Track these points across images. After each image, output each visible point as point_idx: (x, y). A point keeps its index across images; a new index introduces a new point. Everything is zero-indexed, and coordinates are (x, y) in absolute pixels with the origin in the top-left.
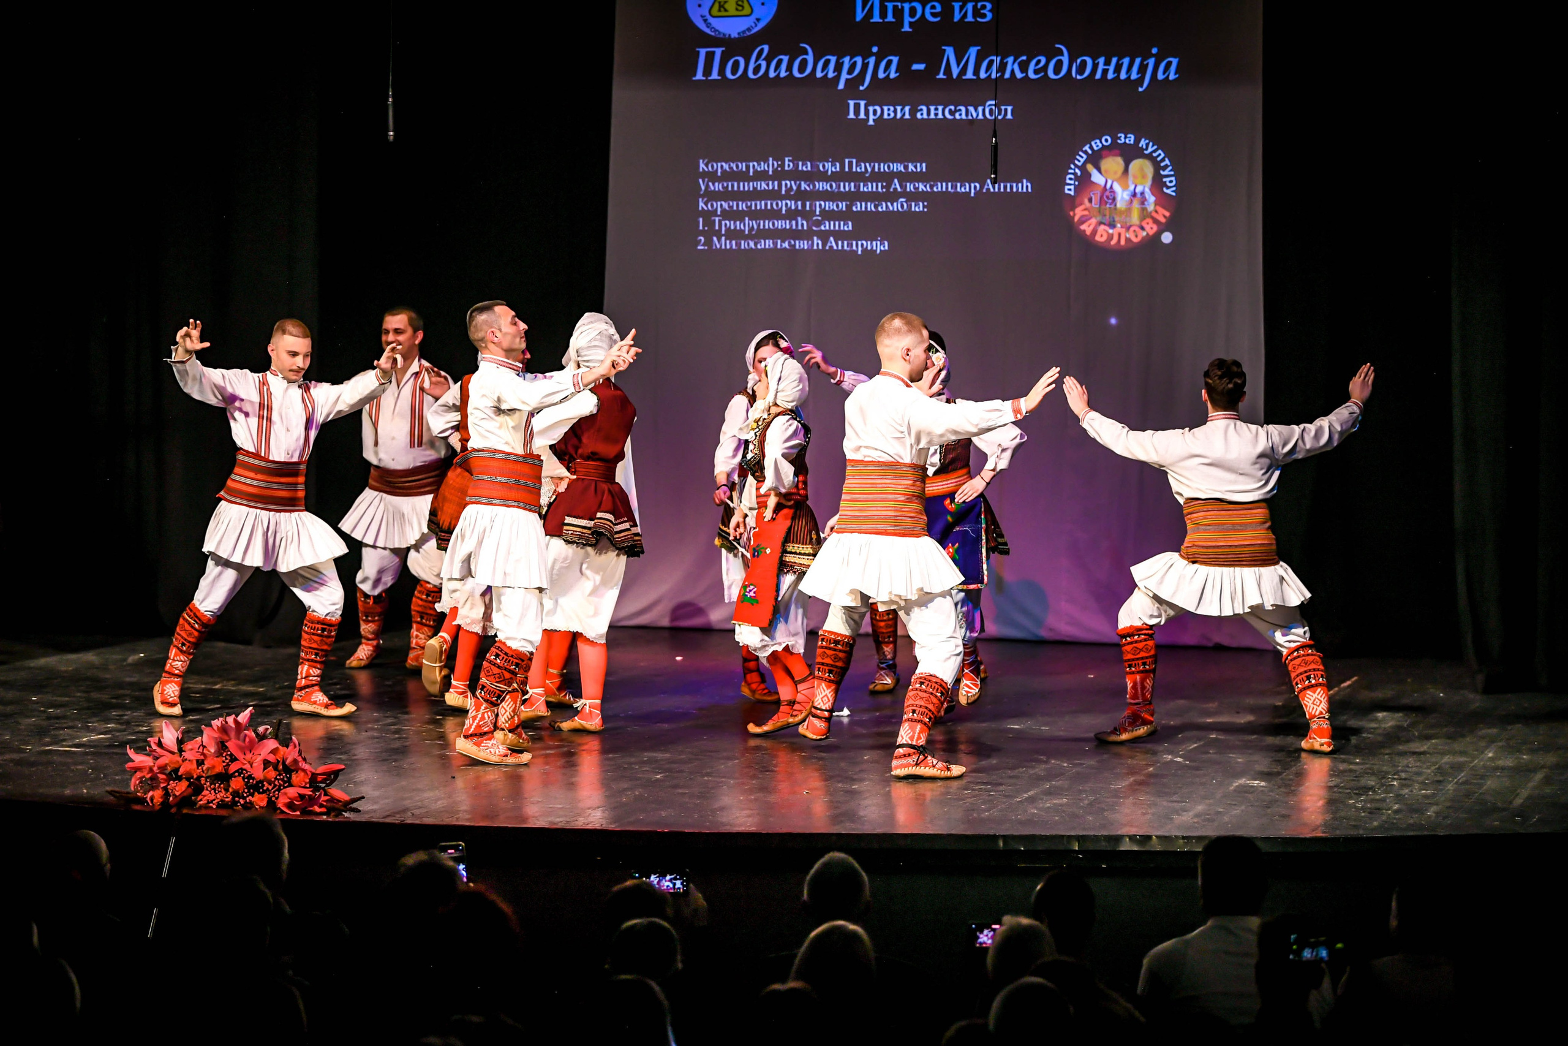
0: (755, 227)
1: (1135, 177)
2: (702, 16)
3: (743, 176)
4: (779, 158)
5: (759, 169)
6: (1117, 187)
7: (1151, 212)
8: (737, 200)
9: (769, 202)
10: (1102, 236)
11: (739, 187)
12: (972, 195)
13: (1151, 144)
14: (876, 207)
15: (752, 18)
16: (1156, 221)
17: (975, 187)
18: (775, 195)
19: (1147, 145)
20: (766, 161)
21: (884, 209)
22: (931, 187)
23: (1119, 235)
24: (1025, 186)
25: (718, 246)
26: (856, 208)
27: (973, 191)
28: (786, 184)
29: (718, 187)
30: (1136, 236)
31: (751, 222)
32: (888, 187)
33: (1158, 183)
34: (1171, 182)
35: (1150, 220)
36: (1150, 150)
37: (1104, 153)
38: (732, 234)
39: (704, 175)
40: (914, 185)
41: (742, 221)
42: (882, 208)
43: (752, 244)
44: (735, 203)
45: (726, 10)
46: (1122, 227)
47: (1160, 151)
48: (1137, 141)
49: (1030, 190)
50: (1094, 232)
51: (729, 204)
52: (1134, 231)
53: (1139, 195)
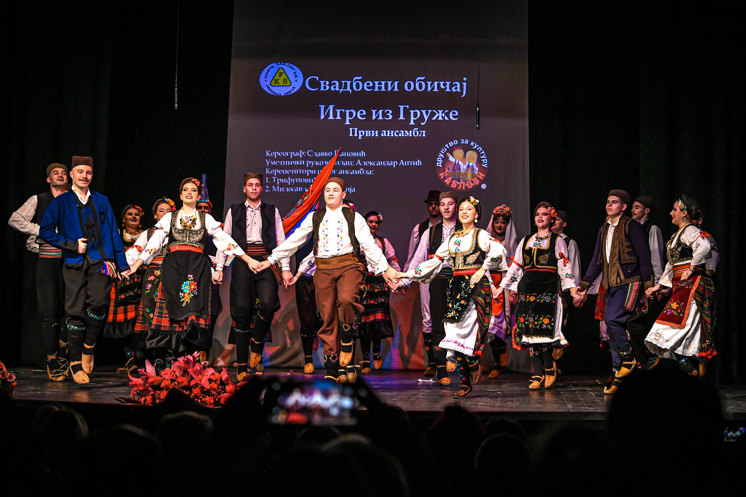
0: (294, 182)
1: (469, 159)
2: (267, 86)
3: (287, 158)
4: (305, 150)
5: (295, 155)
6: (460, 163)
7: (476, 175)
8: (285, 169)
9: (300, 170)
10: (454, 185)
11: (285, 163)
12: (394, 167)
13: (476, 144)
14: (349, 172)
15: (291, 87)
16: (478, 179)
17: (395, 163)
18: (303, 167)
19: (474, 145)
20: (299, 152)
21: (353, 173)
22: (375, 164)
23: (462, 185)
24: (419, 163)
25: (275, 190)
26: (340, 173)
27: (394, 165)
28: (309, 163)
29: (275, 163)
30: (470, 186)
31: (291, 180)
32: (355, 163)
33: (479, 162)
34: (485, 161)
35: (476, 179)
36: (475, 147)
37: (455, 147)
38: (282, 185)
39: (268, 158)
40: (367, 163)
41: (287, 178)
42: (352, 173)
43: (292, 189)
44: (284, 171)
45: (278, 83)
46: (463, 181)
47: (480, 147)
48: (470, 143)
49: (421, 165)
50: (451, 183)
51: (281, 171)
52: (469, 183)
53: (471, 167)
